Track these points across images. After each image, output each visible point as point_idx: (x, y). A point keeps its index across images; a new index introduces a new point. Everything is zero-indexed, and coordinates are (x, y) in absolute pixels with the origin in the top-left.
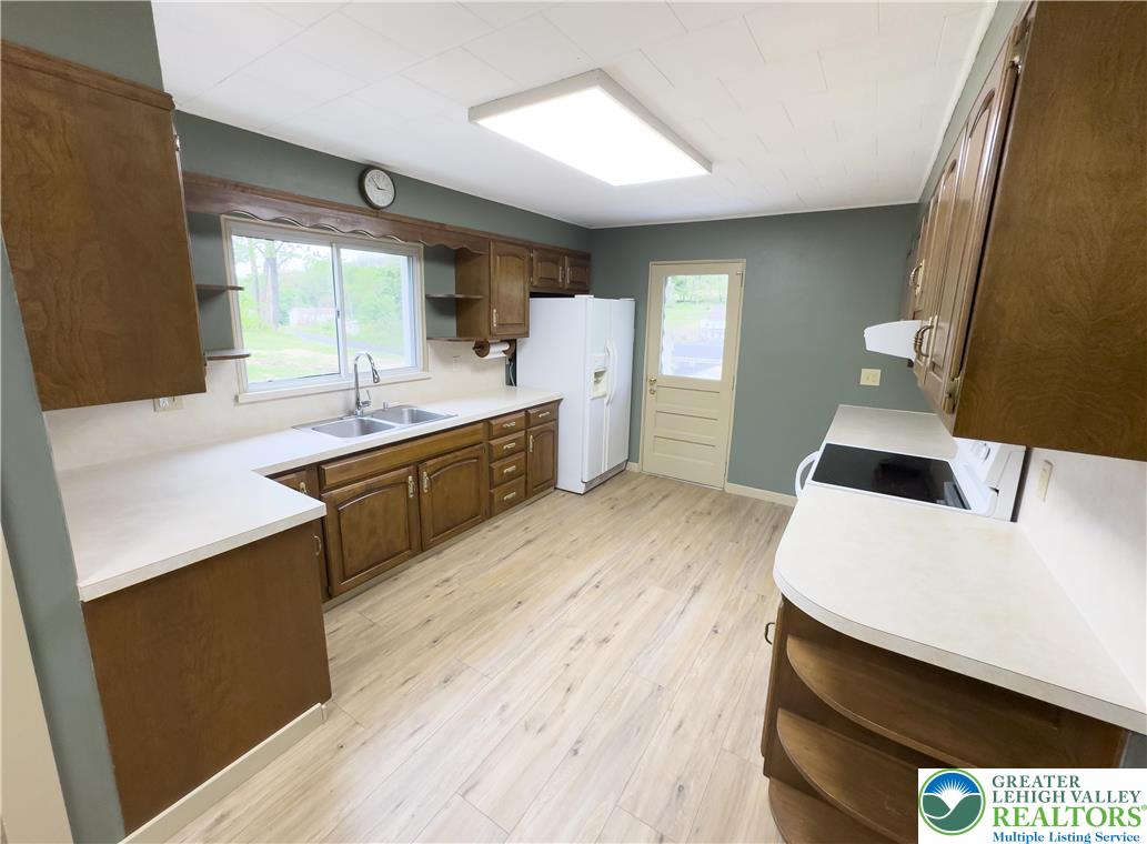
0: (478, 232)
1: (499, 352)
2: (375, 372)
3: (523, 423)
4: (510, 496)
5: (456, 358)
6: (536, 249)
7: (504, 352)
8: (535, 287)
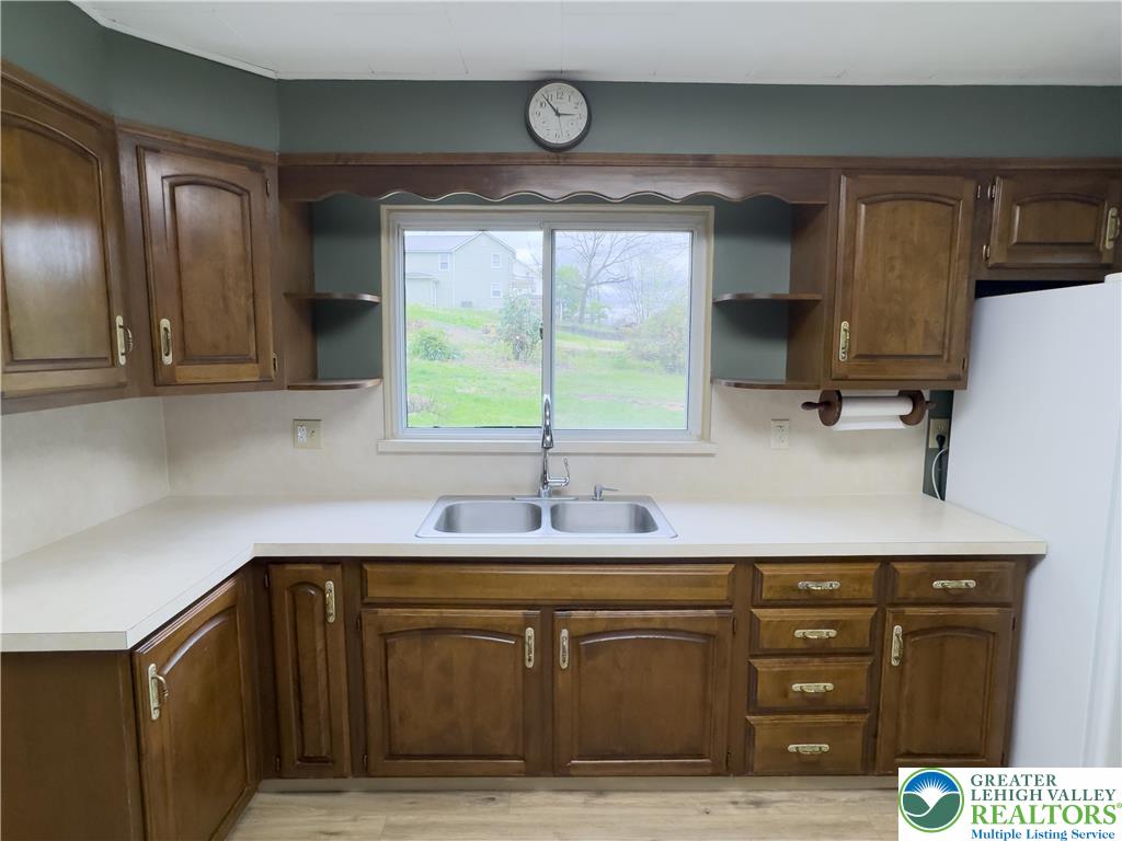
0: (805, 158)
1: (891, 418)
2: (548, 431)
3: (868, 591)
4: (806, 748)
5: (781, 421)
6: (1006, 175)
7: (903, 418)
8: (997, 267)
